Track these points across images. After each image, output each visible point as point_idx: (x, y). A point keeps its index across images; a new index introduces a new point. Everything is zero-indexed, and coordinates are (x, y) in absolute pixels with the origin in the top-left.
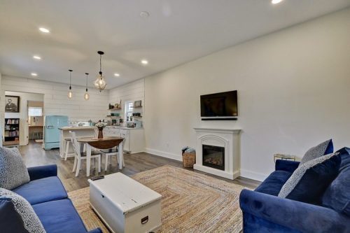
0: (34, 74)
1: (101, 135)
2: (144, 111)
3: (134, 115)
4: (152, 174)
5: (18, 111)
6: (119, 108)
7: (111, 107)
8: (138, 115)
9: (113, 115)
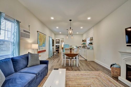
0: (60, 33)
1: (71, 52)
2: (93, 42)
3: (89, 43)
4: (88, 74)
5: (59, 43)
6: (85, 41)
7: (83, 41)
8: (91, 43)
9: (83, 44)
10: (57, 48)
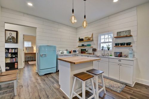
5: (17, 43)
7: (81, 40)
9: (83, 45)
10: (10, 55)
